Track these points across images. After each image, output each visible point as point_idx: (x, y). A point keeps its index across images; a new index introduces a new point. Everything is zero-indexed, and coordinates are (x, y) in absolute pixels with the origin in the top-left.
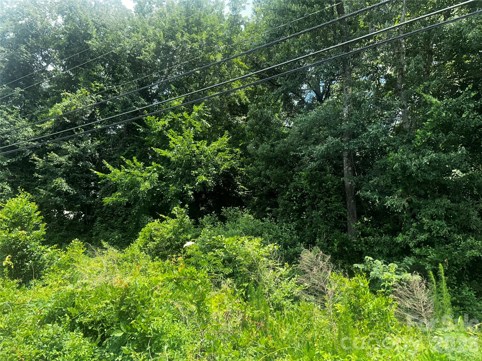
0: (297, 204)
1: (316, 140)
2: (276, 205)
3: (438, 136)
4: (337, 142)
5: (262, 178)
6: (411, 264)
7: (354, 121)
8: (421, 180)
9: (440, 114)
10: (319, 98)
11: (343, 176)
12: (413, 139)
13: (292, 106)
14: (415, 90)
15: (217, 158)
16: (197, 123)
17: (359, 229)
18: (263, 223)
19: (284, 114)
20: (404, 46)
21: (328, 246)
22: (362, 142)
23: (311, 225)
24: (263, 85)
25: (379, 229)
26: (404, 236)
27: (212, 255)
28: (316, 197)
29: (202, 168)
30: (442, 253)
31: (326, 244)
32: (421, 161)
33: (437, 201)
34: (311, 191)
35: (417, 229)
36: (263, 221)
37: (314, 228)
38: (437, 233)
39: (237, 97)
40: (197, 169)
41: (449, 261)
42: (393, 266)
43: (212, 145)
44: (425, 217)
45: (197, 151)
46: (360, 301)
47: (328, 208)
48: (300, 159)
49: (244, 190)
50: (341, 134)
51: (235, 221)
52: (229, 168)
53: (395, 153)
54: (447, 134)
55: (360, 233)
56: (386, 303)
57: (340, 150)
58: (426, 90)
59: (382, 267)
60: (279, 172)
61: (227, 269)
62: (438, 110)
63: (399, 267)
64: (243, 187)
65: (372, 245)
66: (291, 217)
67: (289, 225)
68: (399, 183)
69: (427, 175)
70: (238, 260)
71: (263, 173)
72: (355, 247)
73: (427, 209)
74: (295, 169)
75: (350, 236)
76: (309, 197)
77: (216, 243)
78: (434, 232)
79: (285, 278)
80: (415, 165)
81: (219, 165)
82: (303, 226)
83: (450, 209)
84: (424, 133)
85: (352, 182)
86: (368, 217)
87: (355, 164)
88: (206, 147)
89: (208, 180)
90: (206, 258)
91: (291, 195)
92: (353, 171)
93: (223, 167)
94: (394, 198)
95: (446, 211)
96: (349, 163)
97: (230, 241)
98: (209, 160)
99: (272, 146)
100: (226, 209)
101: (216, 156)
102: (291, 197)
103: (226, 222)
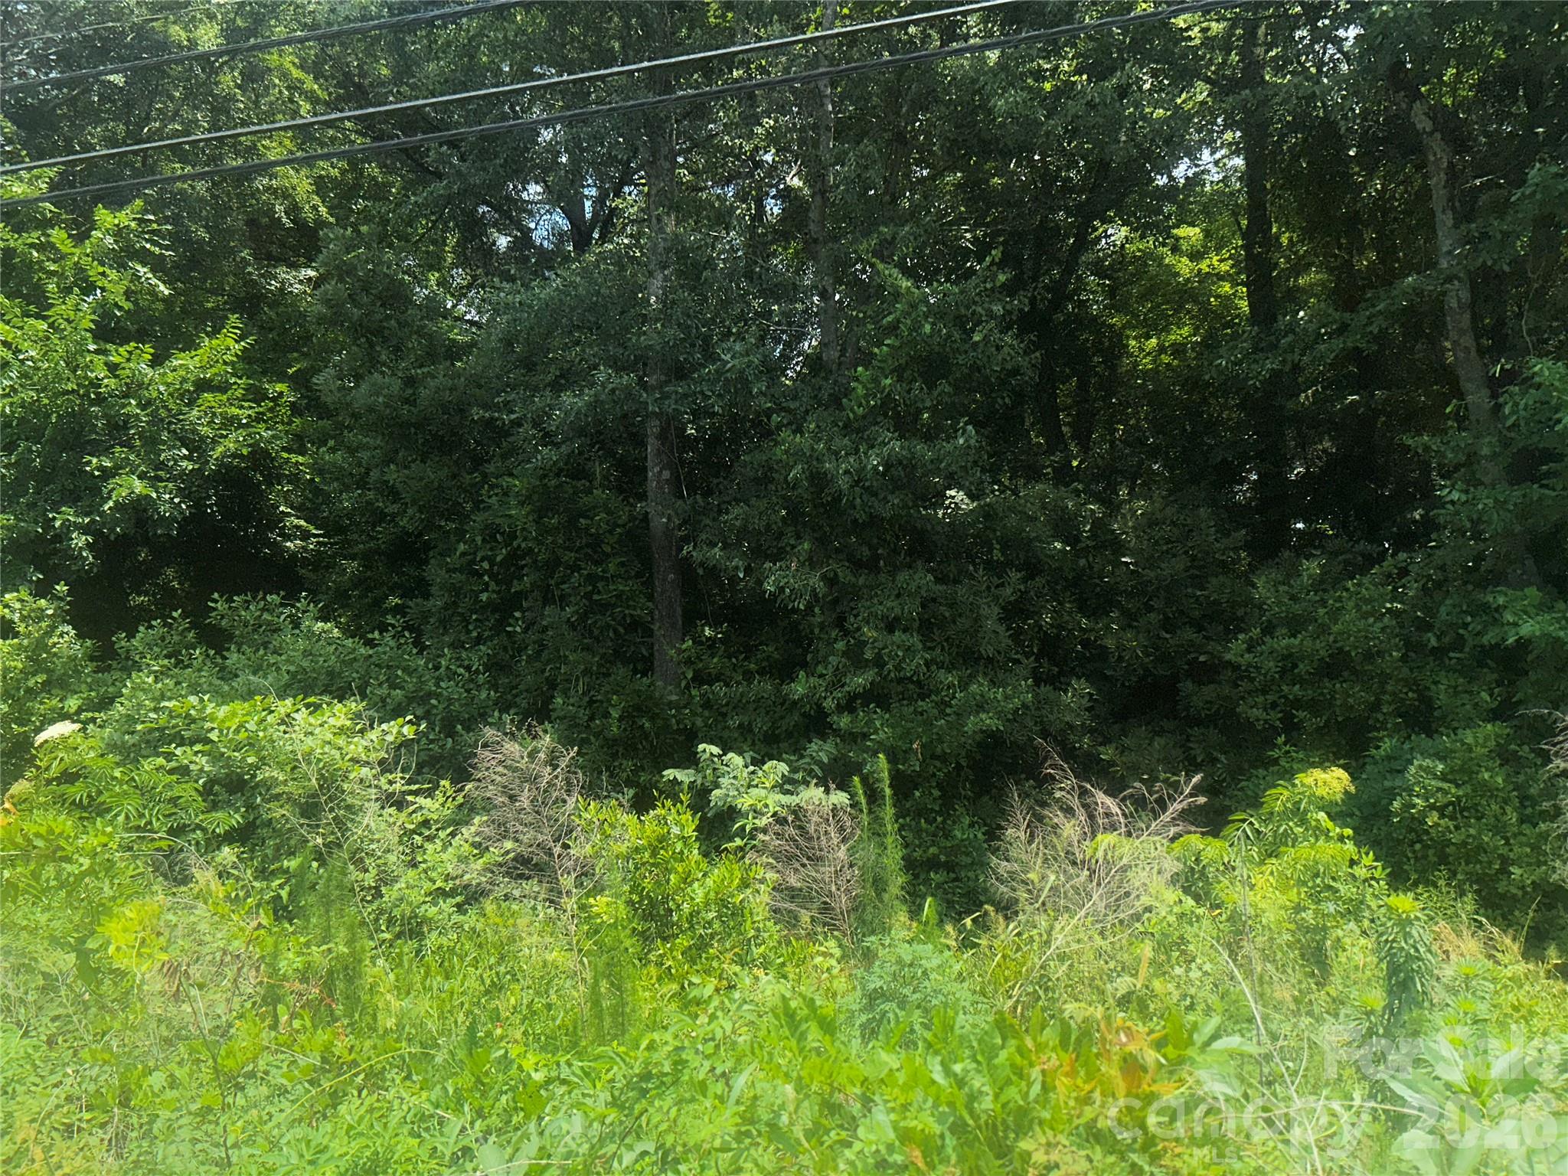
0: (493, 586)
1: (562, 376)
2: (420, 588)
3: (909, 392)
4: (627, 387)
5: (371, 495)
6: (826, 760)
7: (679, 325)
8: (862, 517)
9: (916, 327)
10: (580, 235)
11: (643, 497)
12: (846, 396)
13: (488, 251)
14: (855, 247)
15: (195, 413)
16: (113, 275)
17: (689, 662)
18: (371, 652)
19: (460, 277)
20: (830, 108)
21: (592, 718)
22: (702, 392)
23: (539, 653)
24: (385, 166)
25: (746, 659)
26: (812, 680)
27: (162, 767)
28: (557, 562)
29: (131, 447)
30: (910, 725)
31: (583, 715)
32: (865, 461)
33: (902, 576)
34: (540, 543)
35: (848, 658)
36: (370, 643)
37: (548, 662)
38: (898, 668)
39: (285, 194)
40: (107, 451)
41: (923, 746)
42: (776, 769)
43: (175, 363)
44: (868, 623)
45: (112, 382)
46: (668, 881)
47: (596, 597)
48: (508, 434)
49: (306, 536)
50: (639, 363)
51: (265, 645)
52: (245, 452)
53: (794, 432)
54: (931, 386)
55: (690, 675)
56: (742, 879)
57: (637, 413)
58: (884, 250)
59: (745, 775)
60: (432, 477)
61: (219, 815)
62: (914, 315)
63: (794, 770)
64: (302, 523)
65: (724, 710)
66: (471, 627)
67: (464, 655)
68: (805, 524)
69: (876, 504)
70: (264, 781)
71: (375, 474)
72: (674, 716)
73: (875, 601)
74: (490, 468)
75: (659, 683)
76: (535, 561)
77: (177, 725)
78: (890, 666)
79: (437, 830)
80: (847, 472)
81: (203, 439)
82: (513, 657)
83: (934, 600)
84: (876, 380)
85: (669, 519)
86: (715, 624)
87: (682, 461)
88: (150, 372)
89: (154, 495)
90: (133, 779)
91: (475, 553)
92: (676, 482)
93: (220, 449)
94: (788, 568)
95: (923, 606)
96: (664, 456)
97: (234, 714)
98: (162, 420)
99: (410, 382)
100: (230, 600)
101: (191, 404)
102: (473, 562)
103: (228, 649)
